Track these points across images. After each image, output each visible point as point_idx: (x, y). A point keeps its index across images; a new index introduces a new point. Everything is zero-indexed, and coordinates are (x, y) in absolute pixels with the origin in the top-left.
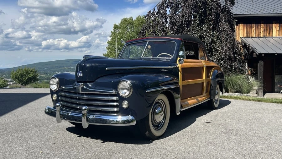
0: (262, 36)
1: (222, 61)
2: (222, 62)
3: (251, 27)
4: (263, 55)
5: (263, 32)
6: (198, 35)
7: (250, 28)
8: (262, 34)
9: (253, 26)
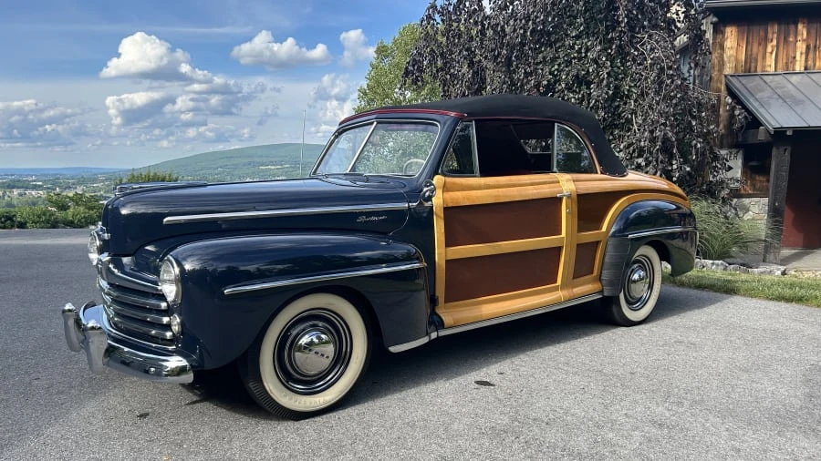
0: (799, 67)
1: (640, 156)
2: (640, 160)
3: (766, 40)
4: (789, 133)
5: (804, 56)
6: (568, 75)
7: (760, 44)
8: (798, 63)
9: (770, 36)
